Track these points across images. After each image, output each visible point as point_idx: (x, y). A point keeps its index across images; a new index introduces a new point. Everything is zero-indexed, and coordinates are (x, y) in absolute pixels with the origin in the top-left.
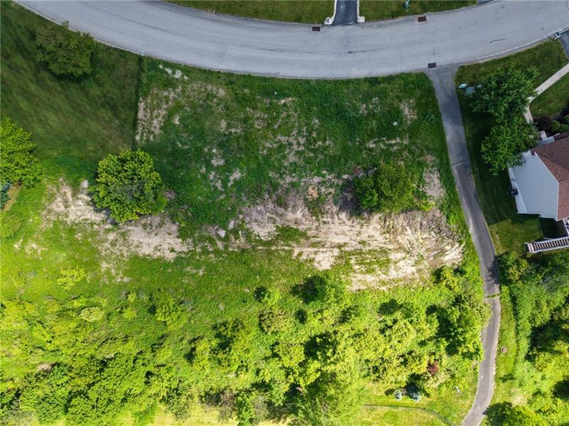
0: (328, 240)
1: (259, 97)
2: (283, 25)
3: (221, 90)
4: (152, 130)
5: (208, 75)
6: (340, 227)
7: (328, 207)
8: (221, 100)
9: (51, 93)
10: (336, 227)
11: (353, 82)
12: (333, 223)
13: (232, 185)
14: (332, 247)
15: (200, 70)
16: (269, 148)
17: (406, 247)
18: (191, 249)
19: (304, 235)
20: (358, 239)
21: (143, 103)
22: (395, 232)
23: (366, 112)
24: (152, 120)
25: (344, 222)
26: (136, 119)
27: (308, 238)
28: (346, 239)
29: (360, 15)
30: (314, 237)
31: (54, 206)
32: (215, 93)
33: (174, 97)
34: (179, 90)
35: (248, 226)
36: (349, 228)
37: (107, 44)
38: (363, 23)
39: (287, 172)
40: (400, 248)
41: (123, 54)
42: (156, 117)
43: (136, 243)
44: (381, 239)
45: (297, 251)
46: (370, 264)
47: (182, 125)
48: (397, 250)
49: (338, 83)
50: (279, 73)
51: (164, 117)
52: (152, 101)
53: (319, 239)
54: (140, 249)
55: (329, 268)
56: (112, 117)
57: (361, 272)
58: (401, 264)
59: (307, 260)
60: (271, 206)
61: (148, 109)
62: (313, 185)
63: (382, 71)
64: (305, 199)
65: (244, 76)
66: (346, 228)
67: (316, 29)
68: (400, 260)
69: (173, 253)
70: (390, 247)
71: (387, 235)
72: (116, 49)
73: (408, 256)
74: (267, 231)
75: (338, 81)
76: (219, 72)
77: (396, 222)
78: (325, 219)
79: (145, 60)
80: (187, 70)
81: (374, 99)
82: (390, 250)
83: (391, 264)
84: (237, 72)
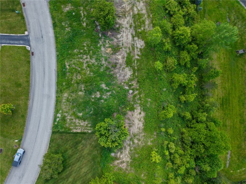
0: (131, 42)
1: (67, 78)
2: (32, 69)
3: (65, 95)
4: (85, 125)
5: (58, 101)
6: (124, 37)
7: (115, 44)
8: (69, 95)
9: (72, 171)
10: (124, 39)
11: (56, 35)
12: (122, 41)
13: (108, 88)
14: (134, 41)
15: (56, 105)
16: (90, 72)
17: (131, 6)
18: (139, 105)
19: (129, 54)
20: (129, 29)
21: (74, 130)
22: (125, 12)
23: (69, 28)
24: (81, 126)
25: (122, 36)
26: (81, 133)
27: (130, 52)
28: (130, 34)
29: (24, 33)
30: (130, 49)
31: (124, 168)
32: (66, 98)
33: (70, 117)
34: (66, 114)
35: (127, 80)
36: (124, 33)
37: (48, 148)
38: (28, 32)
39: (100, 63)
40: (132, 9)
41: (52, 141)
42: (80, 124)
43: (138, 130)
44: (128, 18)
45: (137, 57)
46: (140, 23)
47: (82, 112)
48: (133, 10)
49: (57, 42)
50: (55, 70)
51: (79, 120)
52: (72, 126)
53: (131, 47)
54: (140, 128)
55: (143, 42)
56: (81, 144)
57: (145, 26)
58: (139, 8)
59: (140, 52)
60: (117, 71)
61: (76, 128)
62: (105, 50)
63: (49, 22)
64: (112, 54)
65: (57, 85)
66: (124, 34)
67: (33, 54)
68: (138, 9)
69: (141, 113)
70: (132, 13)
71: (126, 15)
72: (50, 144)
73: (135, 5)
74: (128, 71)
75: (56, 42)
76: (57, 97)
77: (120, 12)
78: (121, 45)
79: (54, 130)
80: (57, 111)
81: (63, 24)
82: (133, 14)
83: (140, 13)
84: (55, 88)
